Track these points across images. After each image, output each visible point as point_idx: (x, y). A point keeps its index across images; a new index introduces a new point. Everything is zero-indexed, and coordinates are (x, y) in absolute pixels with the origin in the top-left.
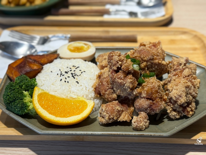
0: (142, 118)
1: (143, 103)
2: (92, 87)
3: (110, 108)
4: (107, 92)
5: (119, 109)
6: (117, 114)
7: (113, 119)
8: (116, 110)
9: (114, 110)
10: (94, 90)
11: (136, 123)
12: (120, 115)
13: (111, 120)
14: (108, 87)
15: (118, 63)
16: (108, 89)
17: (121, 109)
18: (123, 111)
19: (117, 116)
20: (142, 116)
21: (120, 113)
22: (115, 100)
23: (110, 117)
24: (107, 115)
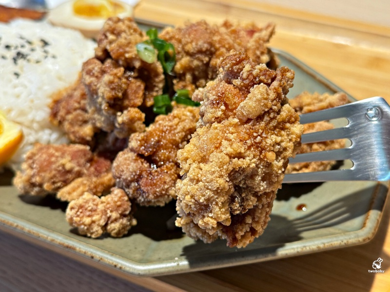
0: (105, 204)
1: (125, 164)
2: (51, 97)
3: (44, 156)
4: (70, 117)
5: (68, 166)
6: (54, 176)
7: (41, 185)
8: (58, 164)
9: (50, 163)
10: (51, 106)
11: (74, 211)
12: (66, 183)
13: (36, 189)
14: (79, 103)
15: (106, 37)
16: (75, 109)
17: (77, 169)
18: (79, 175)
19: (54, 183)
20: (109, 199)
21: (67, 177)
22: (83, 141)
23: (34, 180)
24: (30, 172)
